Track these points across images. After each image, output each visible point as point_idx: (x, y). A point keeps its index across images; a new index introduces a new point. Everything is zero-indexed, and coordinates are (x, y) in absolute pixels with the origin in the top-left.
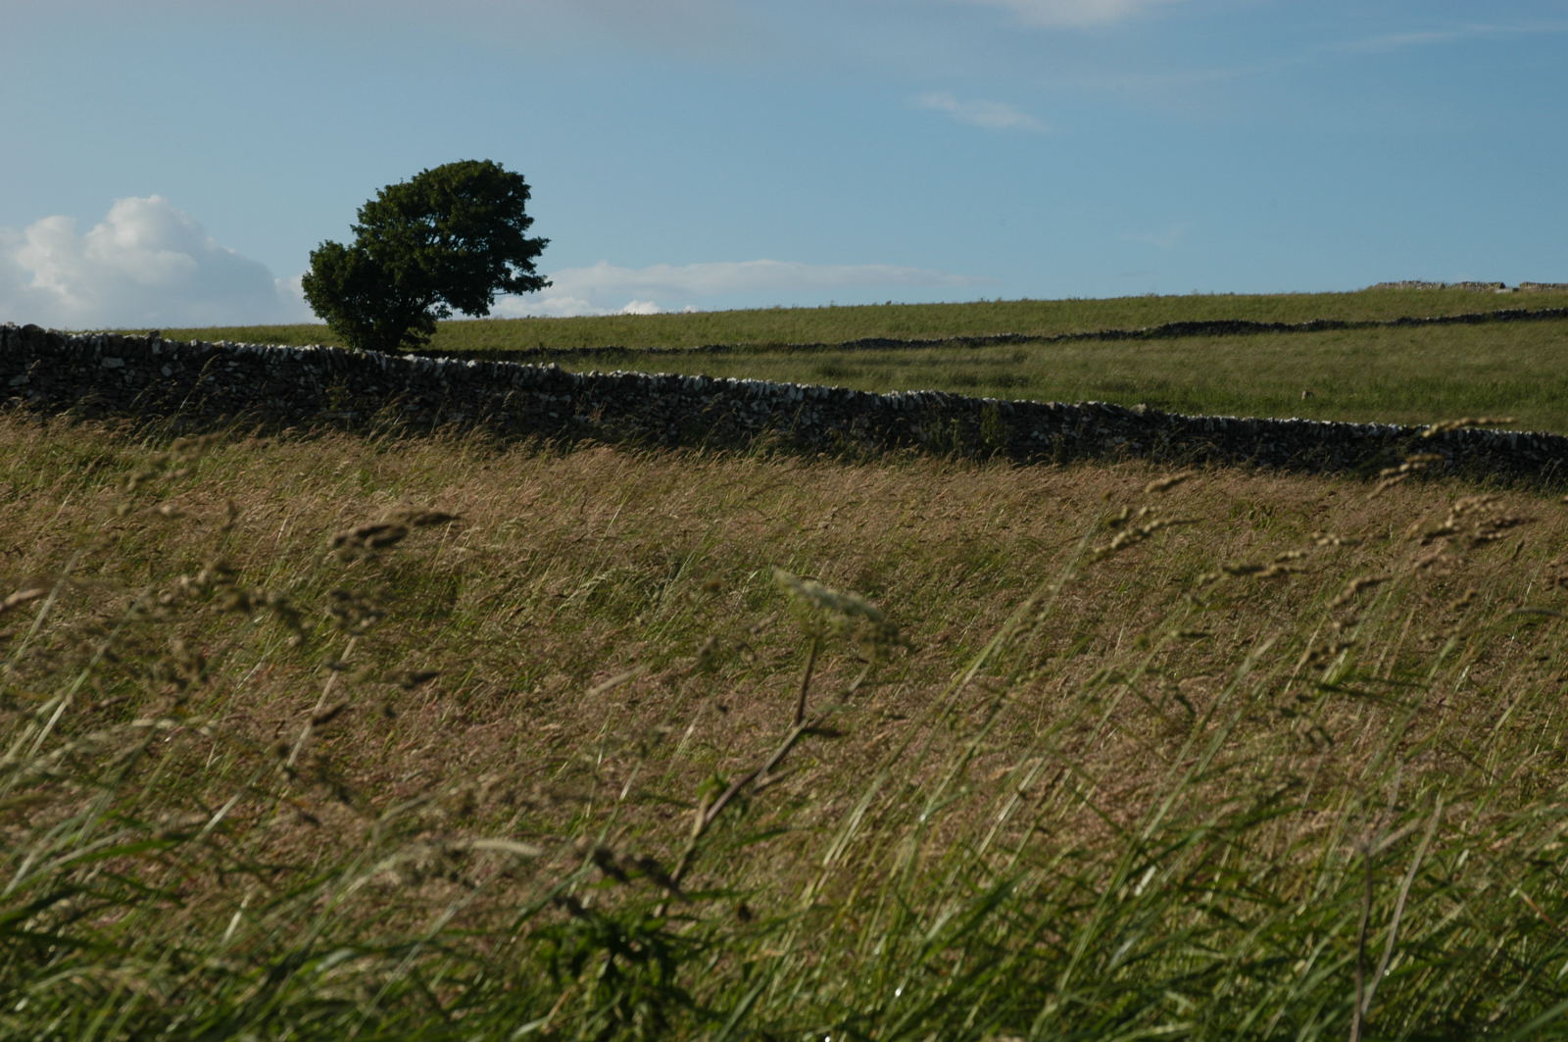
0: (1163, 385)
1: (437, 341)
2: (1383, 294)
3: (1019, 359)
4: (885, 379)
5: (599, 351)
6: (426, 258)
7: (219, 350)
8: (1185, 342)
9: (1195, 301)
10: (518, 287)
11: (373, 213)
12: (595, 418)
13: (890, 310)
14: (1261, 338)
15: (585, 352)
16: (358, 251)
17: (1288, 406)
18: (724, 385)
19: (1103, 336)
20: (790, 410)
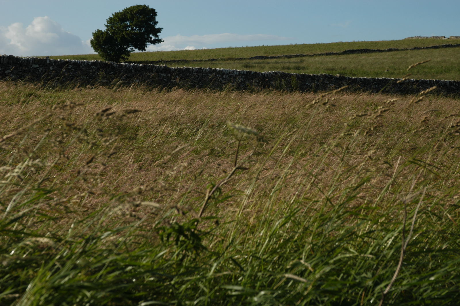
0: (345, 69)
1: (131, 59)
2: (409, 40)
3: (302, 61)
4: (263, 68)
5: (178, 61)
6: (128, 34)
7: (67, 62)
8: (351, 56)
9: (354, 43)
10: (154, 42)
11: (111, 21)
12: (178, 80)
13: (264, 48)
14: (373, 54)
15: (174, 61)
16: (107, 32)
17: (382, 74)
18: (215, 70)
19: (327, 54)
20: (235, 78)
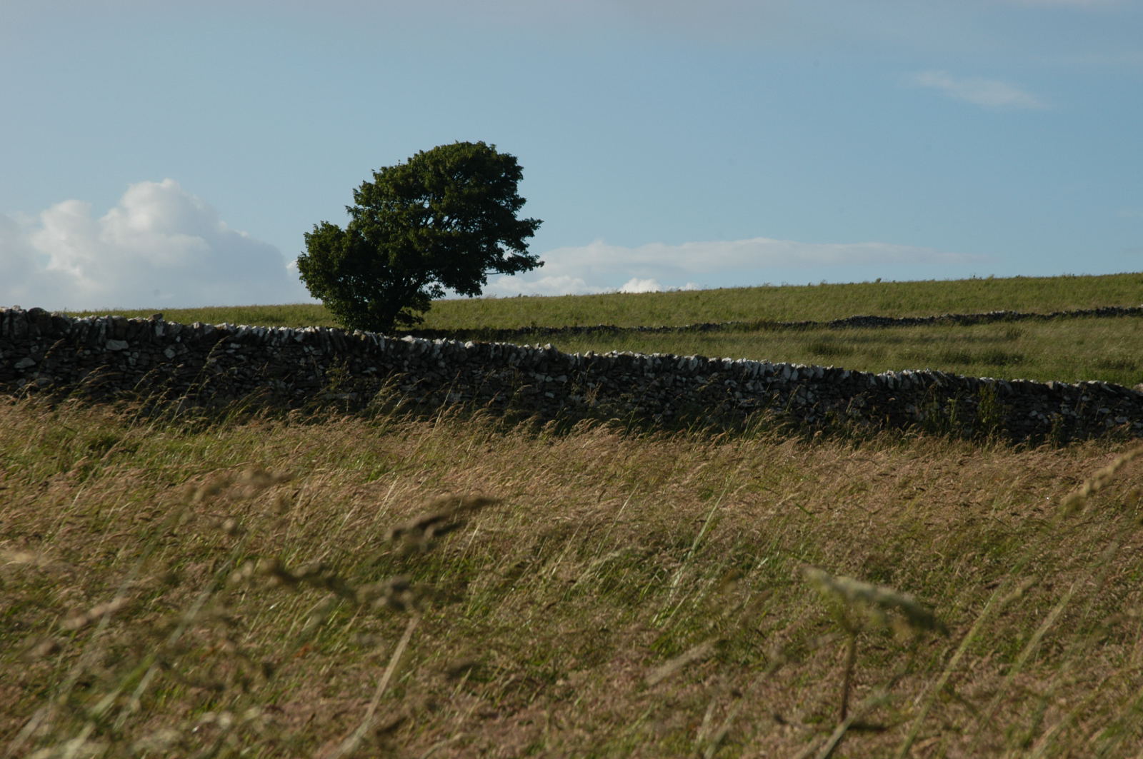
1: (432, 320)
3: (1012, 336)
4: (877, 356)
5: (590, 330)
6: (420, 239)
7: (221, 333)
10: (510, 267)
11: (368, 194)
15: (577, 331)
16: (354, 233)
18: (719, 365)
19: (1099, 313)
20: (785, 391)
